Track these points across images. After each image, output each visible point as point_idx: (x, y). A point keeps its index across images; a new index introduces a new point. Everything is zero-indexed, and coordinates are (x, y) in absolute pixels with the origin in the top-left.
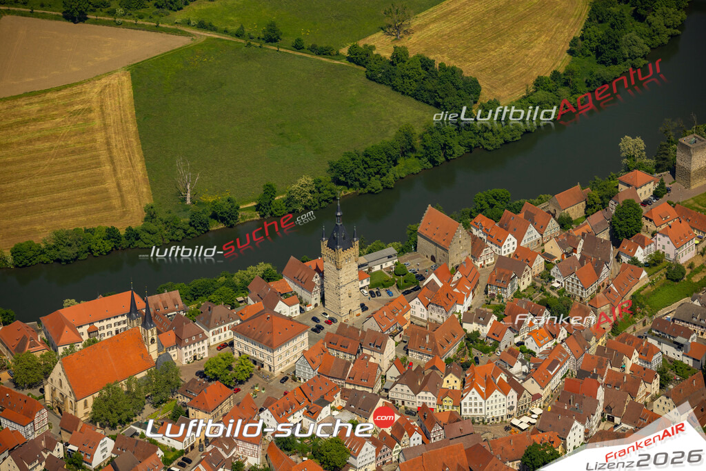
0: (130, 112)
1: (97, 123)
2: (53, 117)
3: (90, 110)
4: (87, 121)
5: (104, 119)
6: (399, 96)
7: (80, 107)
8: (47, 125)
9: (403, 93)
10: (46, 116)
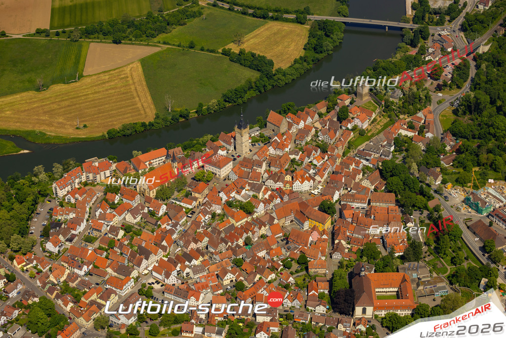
0: (143, 77)
1: (131, 82)
2: (114, 80)
3: (127, 77)
4: (127, 81)
5: (133, 80)
6: (243, 67)
7: (124, 76)
8: (112, 84)
9: (245, 66)
10: (111, 80)
